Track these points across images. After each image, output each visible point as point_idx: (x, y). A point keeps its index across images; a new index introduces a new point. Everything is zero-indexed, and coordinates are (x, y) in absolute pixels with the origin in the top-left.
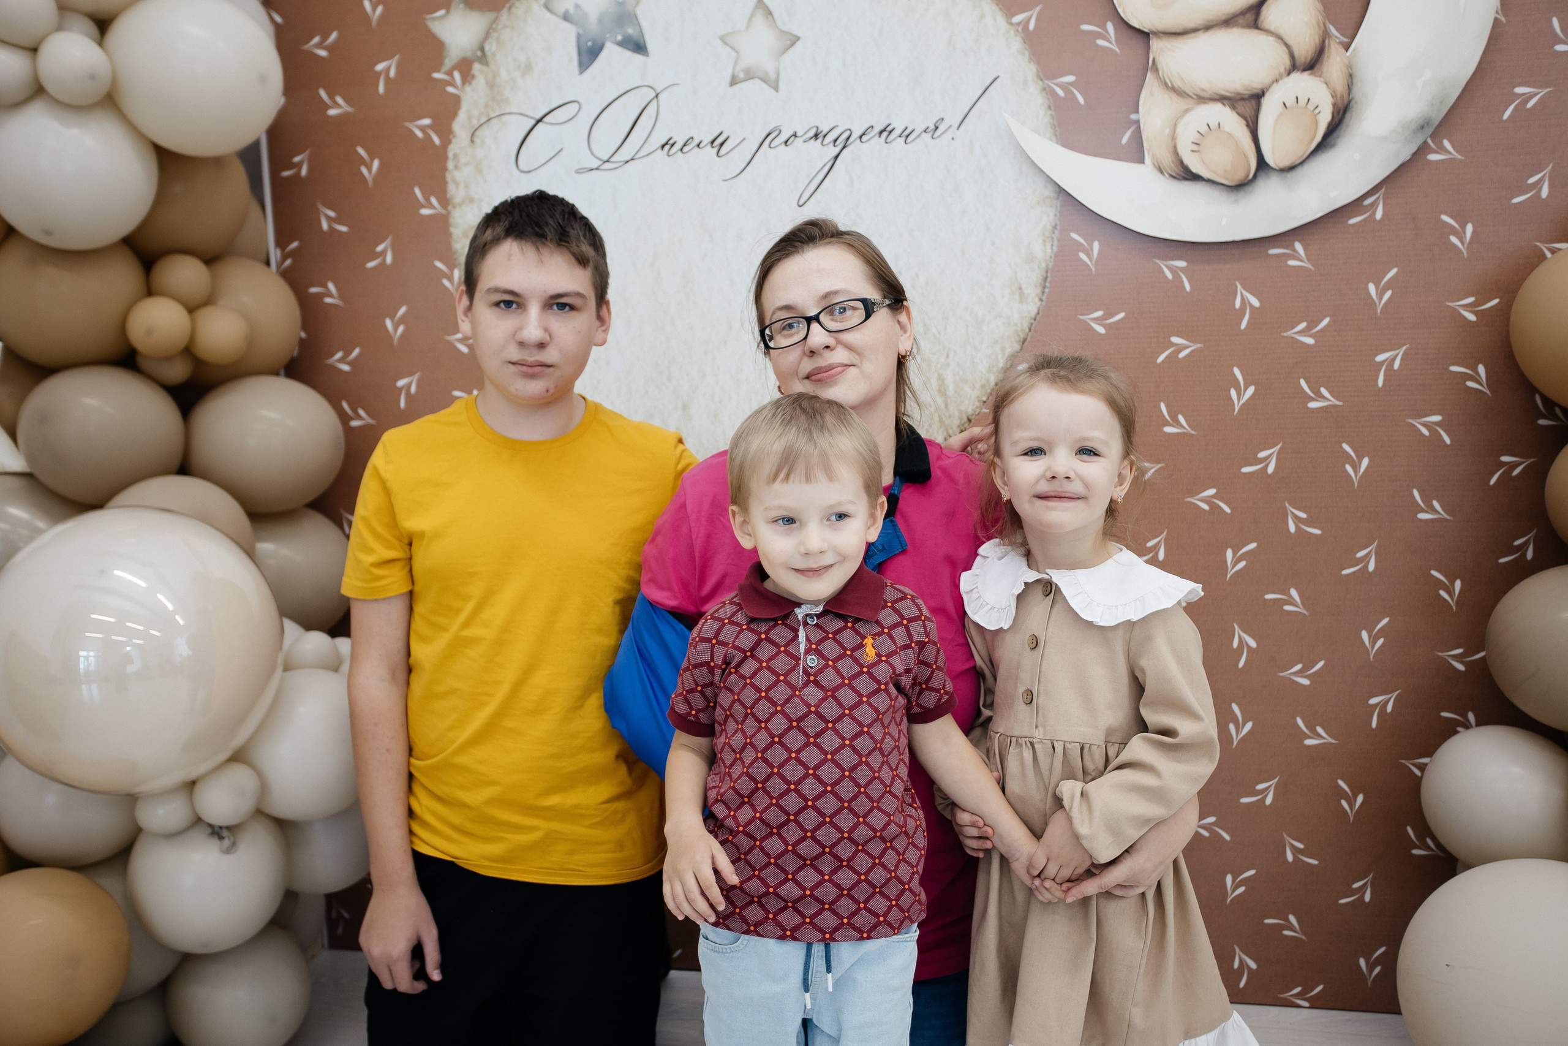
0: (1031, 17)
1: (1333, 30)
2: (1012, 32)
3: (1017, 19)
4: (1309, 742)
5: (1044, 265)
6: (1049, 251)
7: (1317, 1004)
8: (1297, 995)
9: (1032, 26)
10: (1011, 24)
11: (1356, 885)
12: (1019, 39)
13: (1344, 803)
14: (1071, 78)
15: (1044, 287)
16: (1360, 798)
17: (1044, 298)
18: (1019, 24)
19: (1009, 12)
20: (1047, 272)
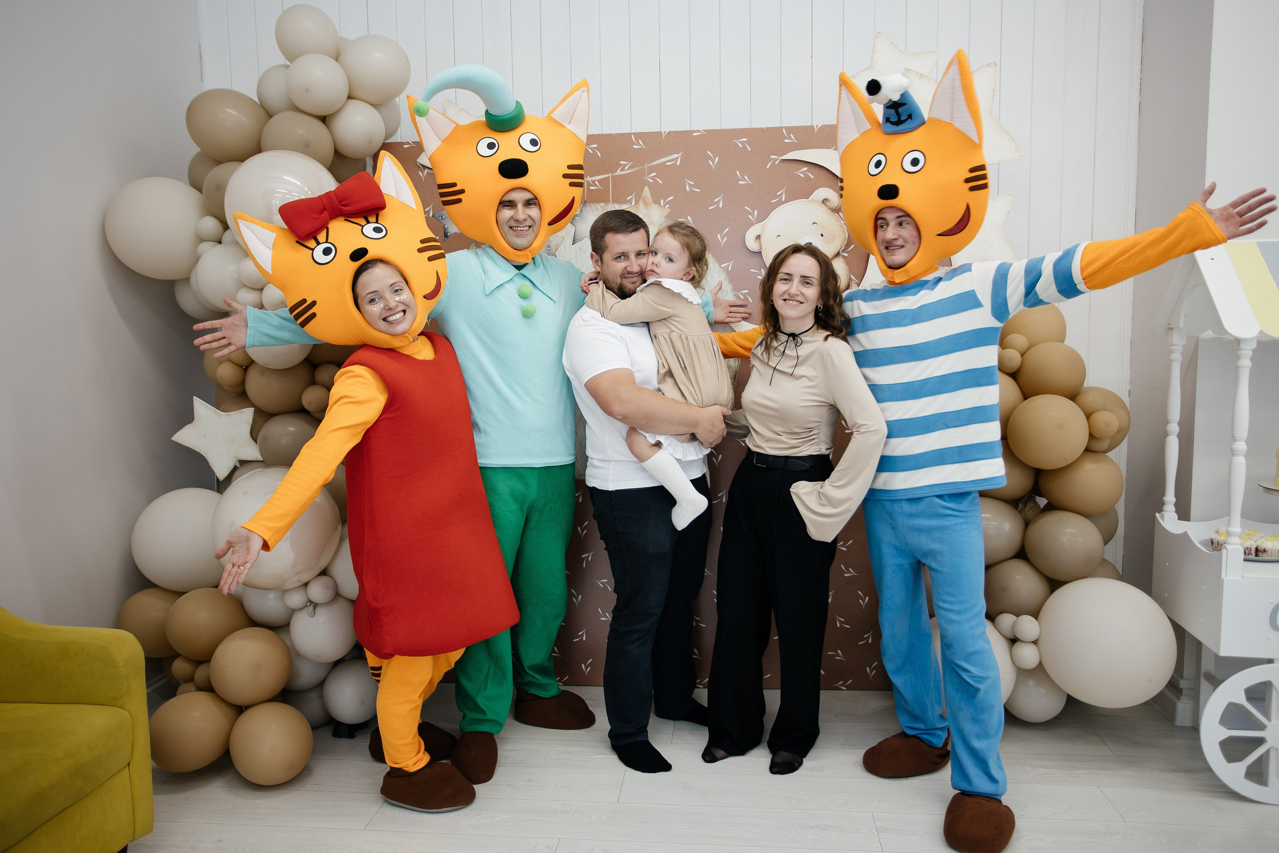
0: (730, 265)
1: (853, 277)
2: (721, 271)
3: (723, 266)
4: (846, 575)
5: (735, 370)
6: (737, 364)
7: (849, 688)
8: (841, 685)
9: (730, 269)
10: (721, 267)
11: (865, 636)
12: (724, 274)
13: (860, 601)
14: (747, 291)
15: (735, 379)
16: (867, 598)
17: (735, 384)
18: (724, 267)
19: (720, 263)
20: (736, 373)
